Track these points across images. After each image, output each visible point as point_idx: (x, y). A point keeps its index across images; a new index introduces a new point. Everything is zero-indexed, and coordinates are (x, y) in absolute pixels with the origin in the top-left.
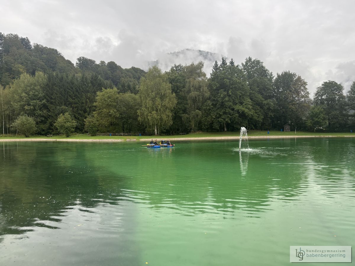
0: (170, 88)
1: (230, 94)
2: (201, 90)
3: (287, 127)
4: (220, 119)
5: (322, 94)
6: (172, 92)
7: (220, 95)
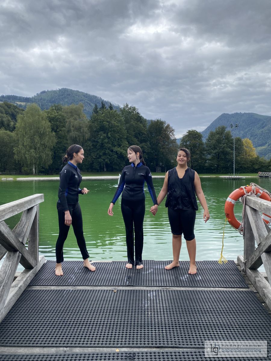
0: (50, 126)
1: (110, 136)
2: (82, 131)
3: (159, 169)
4: (100, 160)
5: (187, 141)
6: (51, 131)
7: (100, 137)
